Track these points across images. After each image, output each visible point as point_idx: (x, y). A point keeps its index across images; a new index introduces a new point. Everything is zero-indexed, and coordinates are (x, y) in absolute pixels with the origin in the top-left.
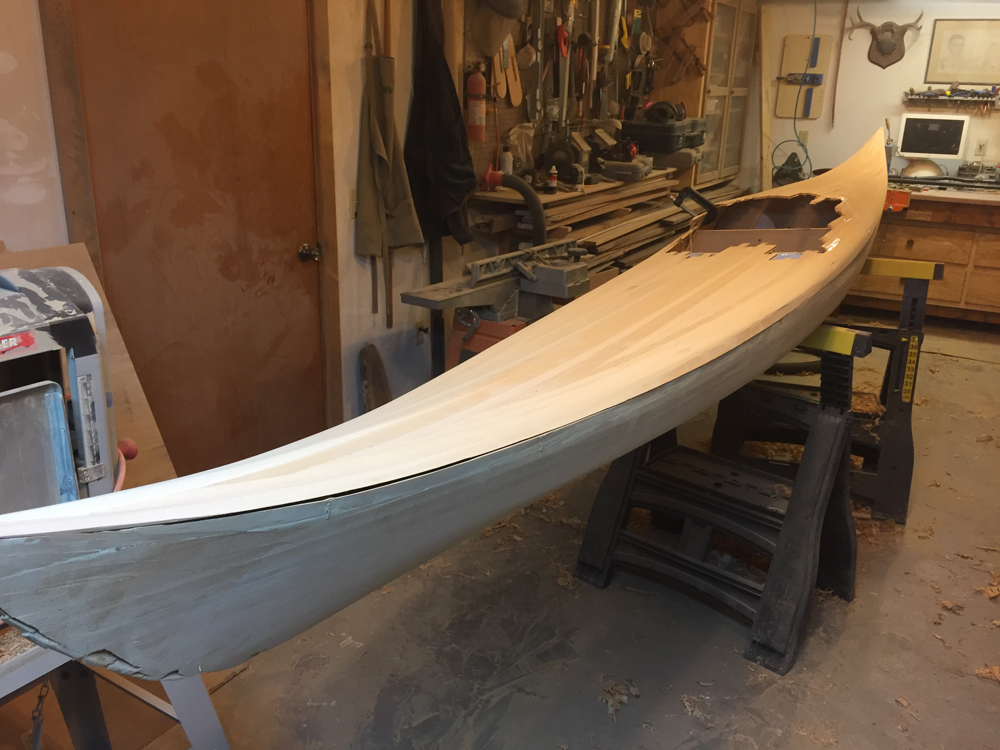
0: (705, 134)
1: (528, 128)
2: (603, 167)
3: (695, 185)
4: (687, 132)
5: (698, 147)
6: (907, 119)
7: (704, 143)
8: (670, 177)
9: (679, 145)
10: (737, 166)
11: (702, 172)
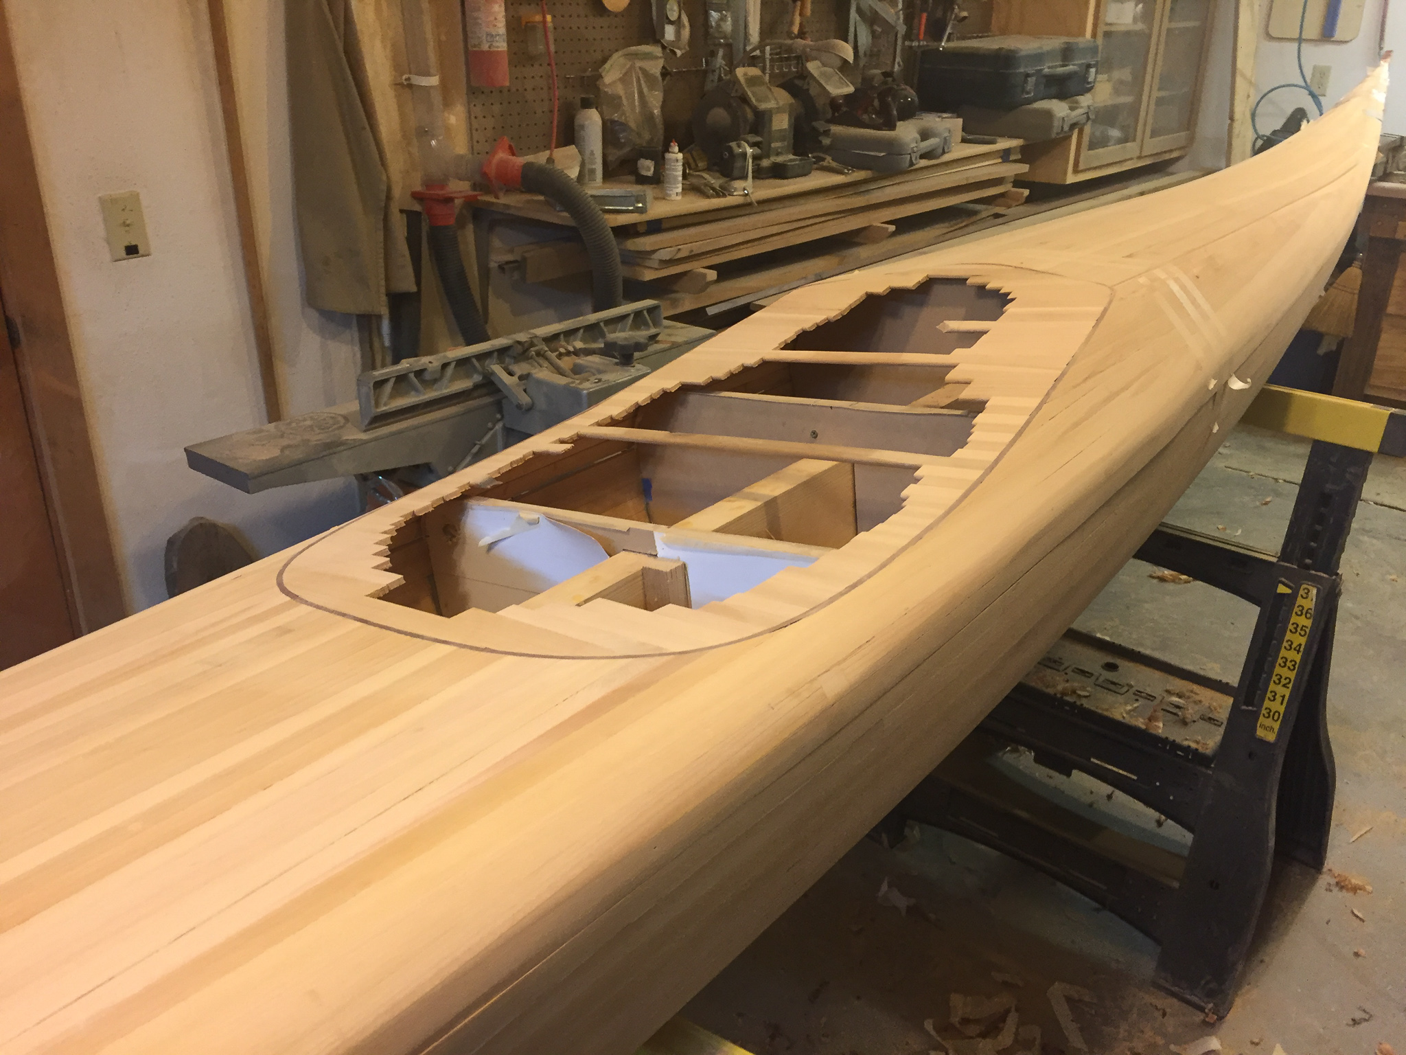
0: (1093, 70)
1: (648, 56)
2: (826, 141)
3: (1076, 171)
4: (1049, 68)
5: (1080, 98)
7: (1092, 88)
8: (1012, 158)
9: (1028, 93)
10: (1183, 134)
11: (1092, 146)
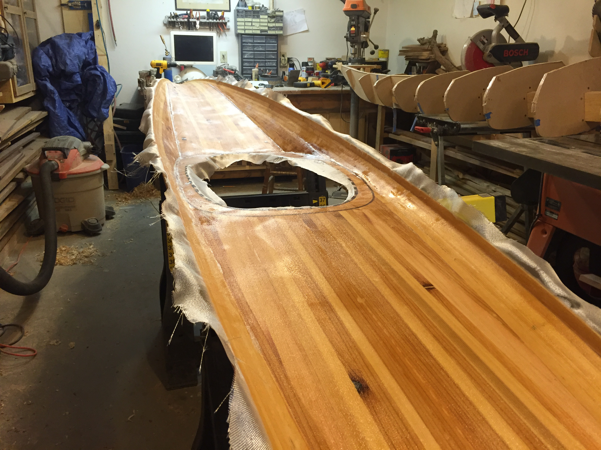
5: (12, 60)
6: (174, 35)
7: (15, 56)
11: (18, 84)
